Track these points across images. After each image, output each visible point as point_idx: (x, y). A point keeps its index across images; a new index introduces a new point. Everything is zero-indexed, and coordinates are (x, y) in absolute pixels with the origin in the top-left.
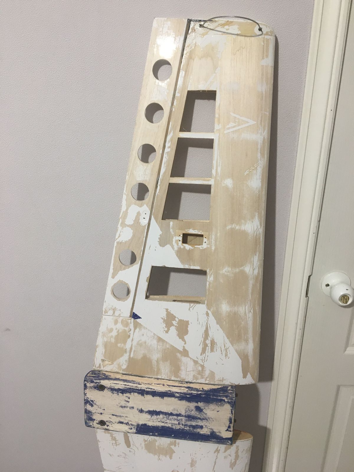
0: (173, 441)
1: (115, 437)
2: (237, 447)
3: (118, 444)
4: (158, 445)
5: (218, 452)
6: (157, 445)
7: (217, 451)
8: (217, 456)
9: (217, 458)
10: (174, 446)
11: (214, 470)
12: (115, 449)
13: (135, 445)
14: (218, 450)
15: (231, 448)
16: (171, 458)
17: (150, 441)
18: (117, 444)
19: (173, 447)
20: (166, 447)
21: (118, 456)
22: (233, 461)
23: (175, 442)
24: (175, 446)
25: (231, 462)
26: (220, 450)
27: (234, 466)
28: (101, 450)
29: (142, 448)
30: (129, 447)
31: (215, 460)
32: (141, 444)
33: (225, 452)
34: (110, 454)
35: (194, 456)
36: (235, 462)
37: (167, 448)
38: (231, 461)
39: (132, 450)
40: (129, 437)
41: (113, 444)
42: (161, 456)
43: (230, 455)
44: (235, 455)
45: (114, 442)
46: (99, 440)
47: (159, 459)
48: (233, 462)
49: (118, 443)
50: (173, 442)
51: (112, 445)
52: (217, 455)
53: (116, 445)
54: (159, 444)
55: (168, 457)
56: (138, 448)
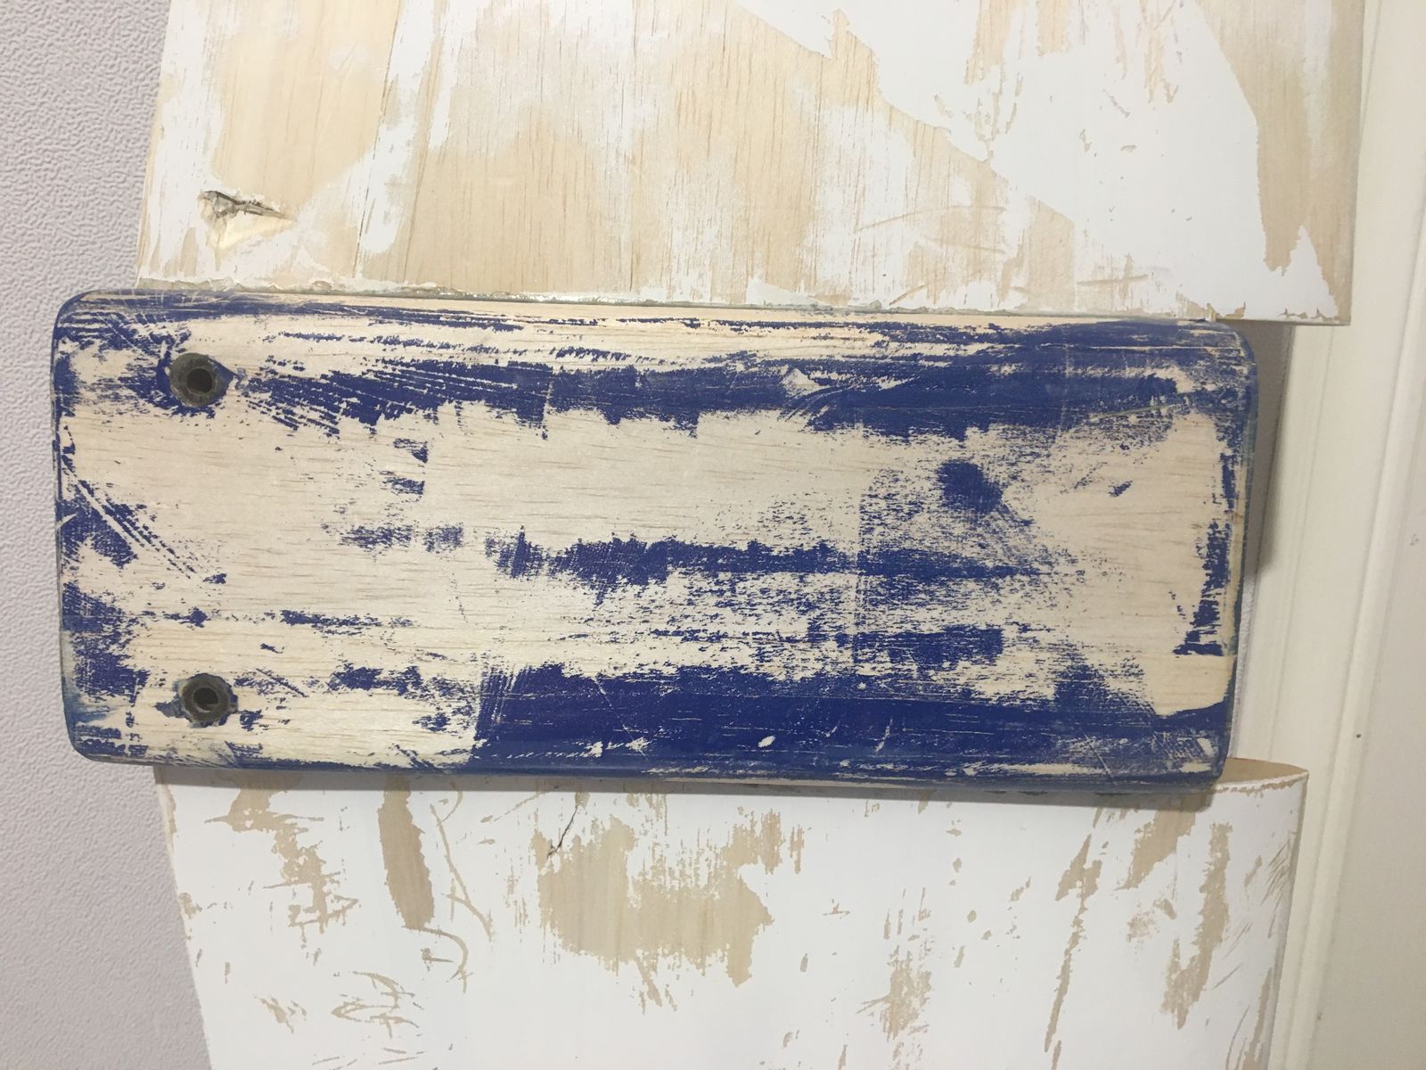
0: (753, 824)
1: (311, 852)
2: (1221, 836)
3: (338, 906)
4: (643, 874)
5: (1090, 889)
6: (633, 872)
7: (1082, 876)
8: (1077, 922)
9: (1075, 939)
10: (761, 865)
11: (1055, 1039)
12: (316, 955)
13: (467, 903)
14: (1088, 865)
15: (1174, 849)
16: (738, 973)
17: (585, 842)
18: (332, 907)
19: (752, 874)
20: (703, 882)
21: (337, 1012)
22: (1189, 952)
23: (772, 822)
24: (772, 862)
25: (1174, 966)
26: (1098, 864)
27: (1196, 997)
28: (205, 979)
29: (522, 917)
30: (421, 928)
31: (1067, 952)
32: (512, 884)
33: (1134, 880)
34: (275, 1008)
35: (913, 937)
36: (1204, 960)
37: (707, 887)
38: (1176, 955)
39: (441, 947)
40: (419, 831)
41: (295, 910)
42: (662, 963)
43: (1168, 909)
44: (1200, 899)
45: (305, 894)
46: (186, 897)
47: (654, 992)
48: (1184, 963)
49: (339, 898)
50: (758, 829)
51: (293, 924)
52: (1083, 909)
53: (323, 920)
54: (649, 863)
55: (717, 964)
56: (487, 925)
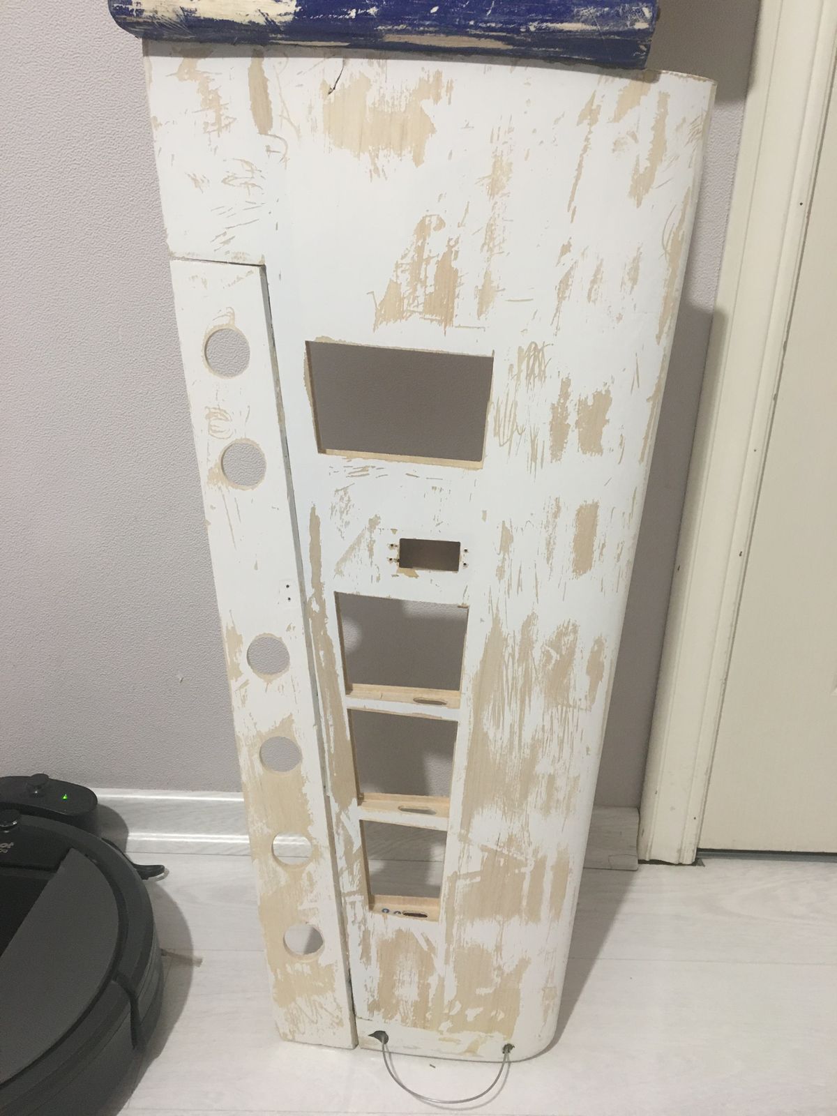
0: (429, 77)
1: (216, 91)
2: (664, 97)
3: (227, 122)
4: (374, 104)
5: (594, 121)
6: (369, 103)
7: (590, 113)
8: (587, 139)
9: (585, 149)
10: (431, 100)
11: (573, 205)
12: (215, 149)
13: (289, 120)
14: (594, 107)
15: (639, 103)
16: (418, 160)
17: (346, 86)
18: (224, 122)
19: (427, 105)
20: (403, 110)
21: (224, 181)
22: (645, 164)
23: (438, 75)
24: (437, 98)
25: (636, 170)
26: (599, 106)
27: (647, 191)
28: (162, 164)
29: (314, 129)
30: (266, 134)
31: (581, 155)
32: (311, 108)
33: (617, 119)
34: (195, 180)
35: (506, 142)
36: (651, 171)
37: (405, 112)
38: (637, 164)
39: (276, 145)
40: (267, 80)
41: (206, 124)
42: (381, 153)
43: (634, 136)
44: (650, 135)
45: (211, 116)
46: (155, 118)
47: (376, 169)
48: (642, 170)
49: (227, 117)
50: (431, 79)
51: (205, 132)
52: (590, 132)
53: (219, 130)
54: (377, 98)
55: (408, 156)
56: (298, 131)
